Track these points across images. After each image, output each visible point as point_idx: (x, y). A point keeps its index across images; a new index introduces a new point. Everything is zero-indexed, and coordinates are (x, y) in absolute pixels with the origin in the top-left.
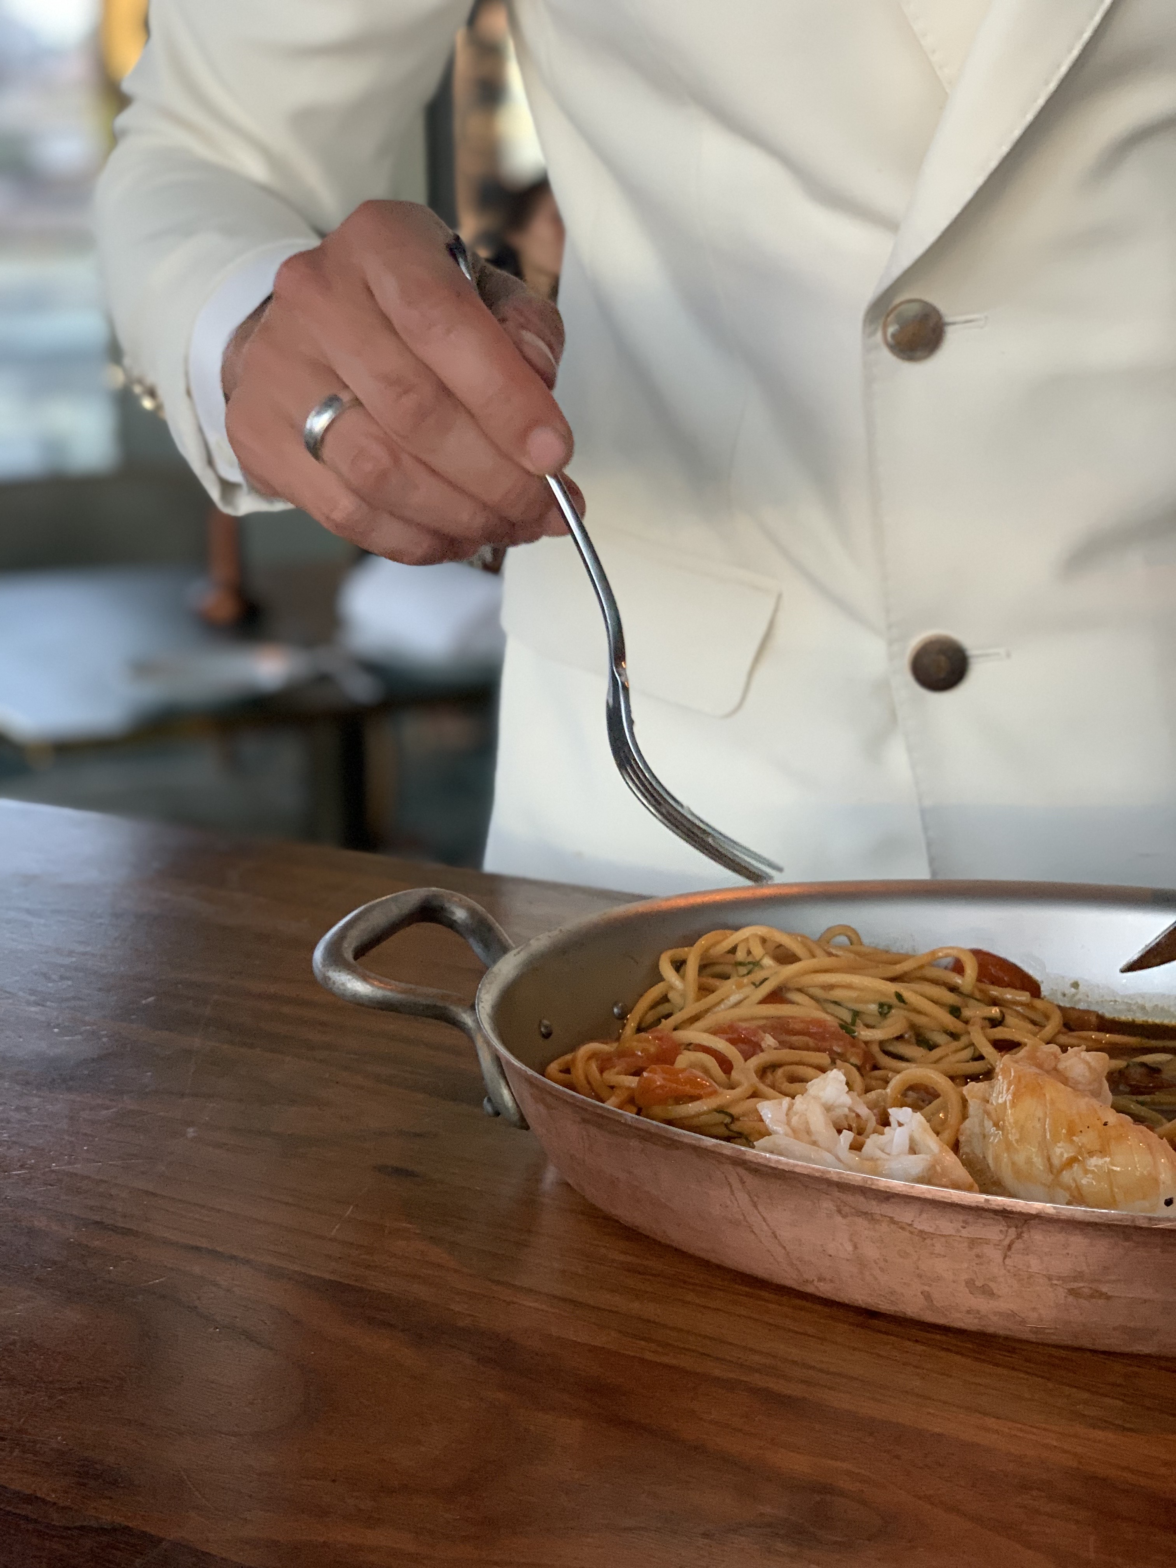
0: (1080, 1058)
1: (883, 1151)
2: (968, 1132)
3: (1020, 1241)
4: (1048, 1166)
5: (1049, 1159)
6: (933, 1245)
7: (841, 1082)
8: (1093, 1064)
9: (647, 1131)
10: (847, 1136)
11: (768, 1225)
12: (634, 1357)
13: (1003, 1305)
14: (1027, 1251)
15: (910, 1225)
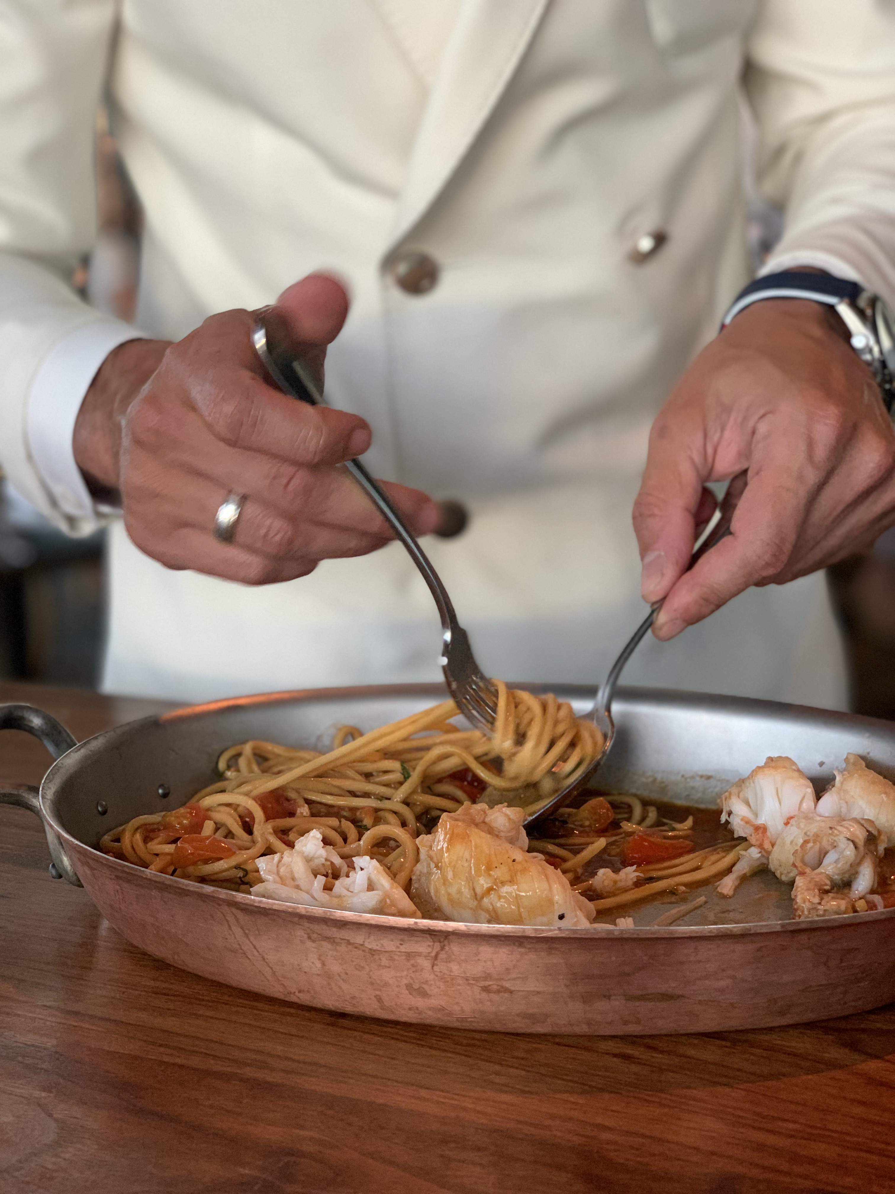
0: (502, 812)
1: (348, 890)
2: (418, 873)
3: (443, 952)
4: (473, 894)
5: (474, 889)
6: (380, 959)
7: (318, 839)
8: (511, 817)
10: (321, 879)
11: (258, 951)
13: (434, 1002)
14: (448, 960)
15: (362, 945)
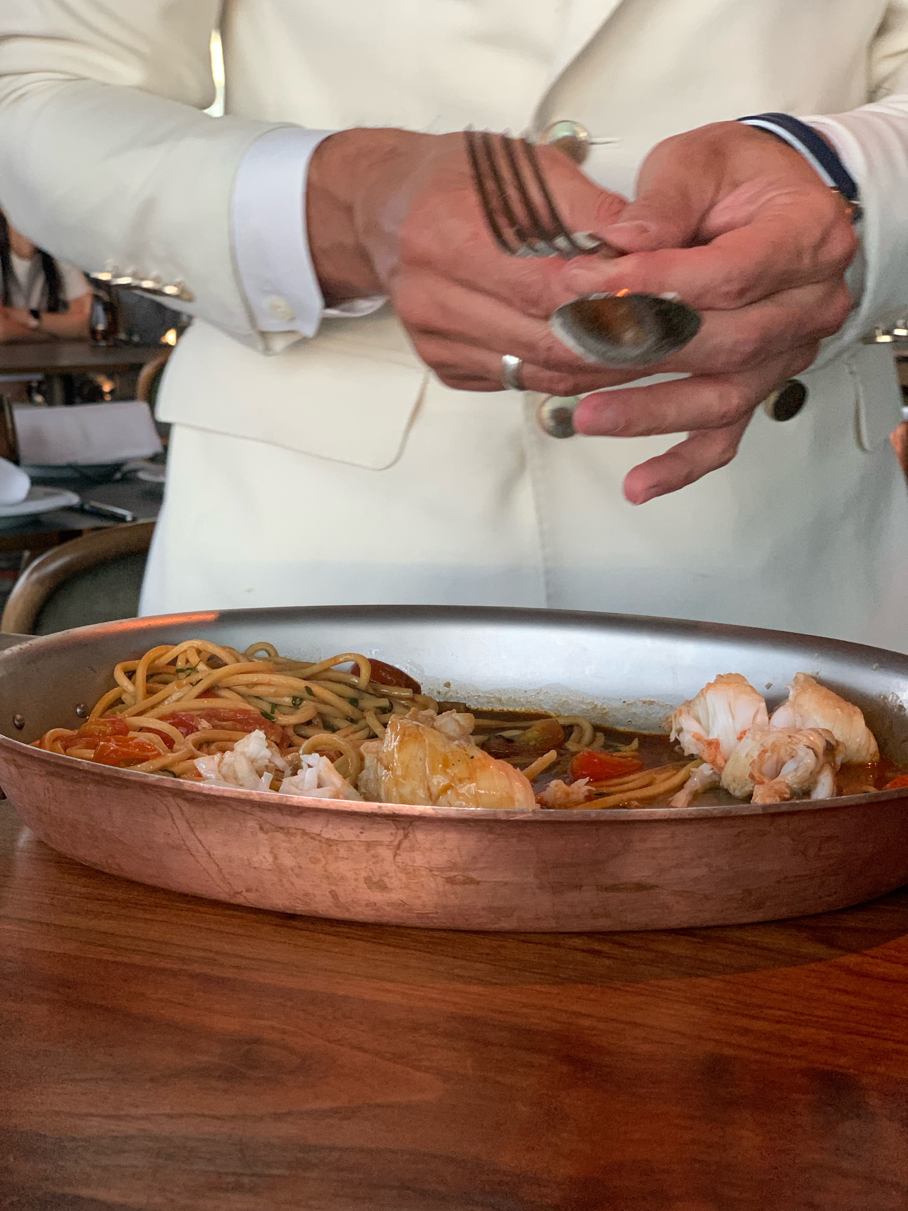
0: (452, 718)
1: (297, 787)
2: (365, 778)
3: (407, 841)
4: (428, 794)
5: (429, 789)
6: (338, 850)
7: (262, 739)
8: (462, 722)
9: (101, 775)
10: (267, 777)
11: (204, 847)
12: (93, 958)
13: (395, 896)
14: (412, 849)
15: (319, 835)
